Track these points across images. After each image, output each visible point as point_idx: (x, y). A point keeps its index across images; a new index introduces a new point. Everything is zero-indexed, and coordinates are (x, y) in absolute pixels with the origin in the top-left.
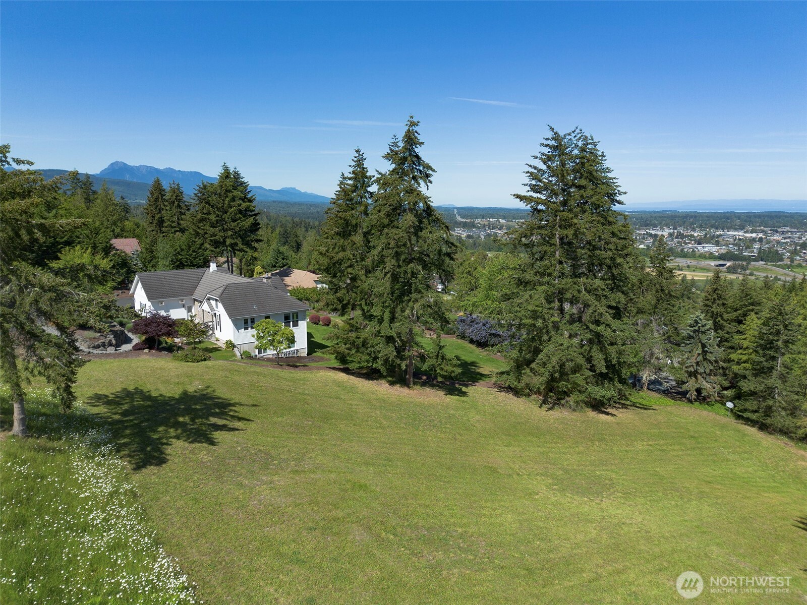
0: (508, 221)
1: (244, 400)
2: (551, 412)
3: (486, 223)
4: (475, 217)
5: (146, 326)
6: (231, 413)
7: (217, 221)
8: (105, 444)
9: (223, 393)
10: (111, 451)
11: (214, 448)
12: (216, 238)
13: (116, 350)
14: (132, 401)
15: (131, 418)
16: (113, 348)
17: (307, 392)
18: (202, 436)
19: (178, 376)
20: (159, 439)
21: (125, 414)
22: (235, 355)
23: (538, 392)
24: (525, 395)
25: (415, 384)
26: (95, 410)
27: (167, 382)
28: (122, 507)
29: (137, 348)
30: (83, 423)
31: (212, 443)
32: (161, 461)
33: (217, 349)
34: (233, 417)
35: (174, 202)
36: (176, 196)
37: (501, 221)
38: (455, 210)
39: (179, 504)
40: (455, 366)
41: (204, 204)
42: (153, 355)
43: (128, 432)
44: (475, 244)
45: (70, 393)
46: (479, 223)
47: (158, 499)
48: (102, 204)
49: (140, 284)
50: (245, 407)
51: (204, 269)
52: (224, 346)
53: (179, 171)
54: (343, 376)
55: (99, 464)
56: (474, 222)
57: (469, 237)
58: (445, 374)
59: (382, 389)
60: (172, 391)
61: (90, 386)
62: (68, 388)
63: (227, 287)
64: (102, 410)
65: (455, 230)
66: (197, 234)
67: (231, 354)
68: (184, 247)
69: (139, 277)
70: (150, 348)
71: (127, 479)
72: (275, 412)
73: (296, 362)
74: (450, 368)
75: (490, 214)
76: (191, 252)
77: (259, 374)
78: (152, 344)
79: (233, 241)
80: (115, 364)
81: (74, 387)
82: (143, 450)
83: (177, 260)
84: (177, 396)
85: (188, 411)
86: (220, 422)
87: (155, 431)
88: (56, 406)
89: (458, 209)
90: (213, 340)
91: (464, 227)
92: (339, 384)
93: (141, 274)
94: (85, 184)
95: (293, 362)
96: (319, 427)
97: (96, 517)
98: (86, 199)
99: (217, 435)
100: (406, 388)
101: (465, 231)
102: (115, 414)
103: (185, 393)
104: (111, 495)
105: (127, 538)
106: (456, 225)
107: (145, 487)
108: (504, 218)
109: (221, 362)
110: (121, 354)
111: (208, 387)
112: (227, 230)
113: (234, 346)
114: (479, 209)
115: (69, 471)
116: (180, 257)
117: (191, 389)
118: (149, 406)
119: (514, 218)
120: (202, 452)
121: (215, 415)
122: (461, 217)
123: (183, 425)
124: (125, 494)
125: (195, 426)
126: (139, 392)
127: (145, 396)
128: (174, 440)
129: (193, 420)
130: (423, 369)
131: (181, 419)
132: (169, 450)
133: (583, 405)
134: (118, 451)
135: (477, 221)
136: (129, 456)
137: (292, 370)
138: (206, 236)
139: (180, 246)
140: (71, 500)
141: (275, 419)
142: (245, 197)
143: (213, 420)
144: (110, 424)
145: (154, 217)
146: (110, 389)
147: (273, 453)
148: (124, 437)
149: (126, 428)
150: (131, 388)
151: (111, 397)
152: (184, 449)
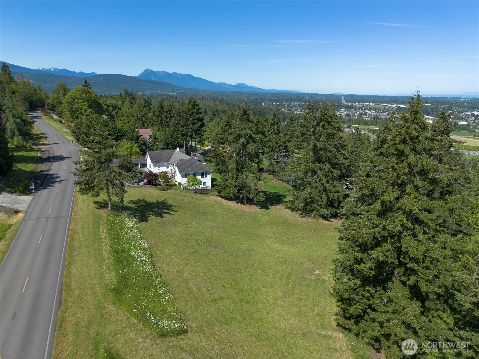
0: (376, 105)
1: (177, 205)
2: (303, 218)
3: (361, 106)
4: (354, 101)
5: (148, 177)
6: (171, 209)
7: (184, 124)
8: (132, 215)
9: (170, 202)
10: (133, 217)
11: (163, 219)
12: (183, 132)
13: (138, 185)
14: (141, 203)
15: (140, 208)
16: (137, 184)
17: (201, 204)
18: (160, 215)
19: (156, 196)
20: (148, 215)
21: (138, 207)
22: (181, 188)
23: (300, 210)
24: (295, 211)
25: (247, 203)
26: (130, 205)
27: (152, 198)
28: (135, 230)
29: (145, 184)
30: (126, 209)
31: (162, 217)
32: (146, 221)
33: (175, 185)
34: (171, 210)
35: (167, 112)
36: (169, 109)
37: (371, 104)
38: (343, 97)
39: (149, 231)
40: (262, 197)
41: (178, 116)
42: (150, 187)
43: (138, 212)
44: (349, 120)
45: (123, 200)
46: (356, 106)
47: (144, 230)
48: (138, 106)
49: (149, 156)
50: (176, 207)
51: (174, 150)
52: (178, 184)
53: (180, 74)
54: (220, 198)
55: (130, 220)
56: (353, 105)
57: (347, 115)
58: (258, 200)
59: (233, 205)
60: (154, 201)
61: (129, 197)
62: (122, 199)
63: (180, 161)
64: (132, 205)
65: (339, 110)
66: (175, 130)
67: (179, 187)
68: (169, 137)
69: (149, 153)
70: (149, 184)
71: (137, 224)
72: (187, 210)
73: (205, 192)
74: (260, 198)
75: (365, 100)
76: (172, 139)
77: (185, 196)
78: (150, 183)
79: (191, 134)
80: (137, 190)
81: (124, 199)
82: (142, 217)
83: (166, 142)
84: (155, 202)
85: (157, 207)
86: (166, 211)
87: (146, 213)
88: (119, 203)
89: (345, 96)
90: (174, 181)
91: (345, 108)
92: (216, 202)
93: (149, 152)
94: (130, 95)
95: (203, 192)
96: (200, 216)
97: (129, 231)
98: (130, 102)
99: (165, 215)
100: (243, 205)
101: (345, 111)
102: (135, 206)
103: (158, 201)
104: (132, 227)
105: (135, 236)
106: (341, 107)
107: (141, 227)
108: (374, 102)
109: (173, 191)
110: (139, 186)
111: (166, 200)
112: (188, 128)
113: (181, 184)
114: (358, 96)
115: (122, 220)
116: (167, 141)
117: (160, 200)
118: (146, 205)
119: (381, 103)
120: (159, 220)
121: (165, 209)
122: (346, 102)
123: (155, 211)
124: (136, 227)
125: (159, 212)
126: (143, 200)
127: (145, 202)
128: (151, 216)
129: (158, 210)
130: (250, 198)
131: (155, 210)
132: (149, 218)
133: (318, 217)
134: (135, 217)
135: (354, 104)
136: (138, 219)
137: (200, 195)
138: (179, 131)
139: (168, 136)
140: (123, 227)
141: (186, 212)
142: (198, 112)
143: (164, 210)
144: (134, 209)
145: (158, 119)
146: (135, 199)
147: (181, 222)
148: (137, 213)
149: (138, 211)
150: (141, 199)
151: (135, 201)
152: (154, 218)
